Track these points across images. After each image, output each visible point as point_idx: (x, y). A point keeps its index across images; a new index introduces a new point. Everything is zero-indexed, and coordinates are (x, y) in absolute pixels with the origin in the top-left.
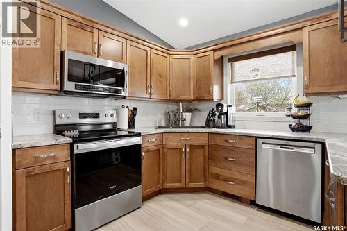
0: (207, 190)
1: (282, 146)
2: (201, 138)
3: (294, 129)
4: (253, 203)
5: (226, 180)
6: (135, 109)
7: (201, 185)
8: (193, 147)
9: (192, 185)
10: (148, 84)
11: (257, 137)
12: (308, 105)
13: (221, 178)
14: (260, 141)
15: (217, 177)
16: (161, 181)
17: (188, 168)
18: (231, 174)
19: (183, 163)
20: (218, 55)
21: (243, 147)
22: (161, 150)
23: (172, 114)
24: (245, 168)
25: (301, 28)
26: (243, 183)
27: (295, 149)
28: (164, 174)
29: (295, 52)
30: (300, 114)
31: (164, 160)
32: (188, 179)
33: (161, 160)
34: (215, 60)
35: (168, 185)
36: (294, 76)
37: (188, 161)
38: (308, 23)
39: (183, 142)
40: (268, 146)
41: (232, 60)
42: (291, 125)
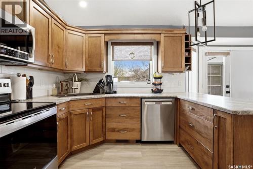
0: (105, 142)
1: (156, 102)
2: (100, 102)
3: (154, 92)
4: (139, 142)
5: (119, 131)
6: (32, 78)
7: (101, 139)
8: (94, 110)
9: (95, 142)
10: (50, 53)
11: (141, 98)
12: (161, 78)
13: (116, 130)
14: (143, 100)
15: (113, 130)
16: (69, 146)
17: (91, 128)
18: (124, 126)
19: (87, 125)
20: (108, 38)
21: (132, 105)
22: (69, 117)
23: (64, 84)
24: (134, 119)
25: (160, 34)
26: (133, 130)
27: (163, 103)
28: (72, 138)
29: (153, 46)
30: (156, 83)
31: (71, 125)
32: (91, 138)
33: (69, 126)
34: (104, 41)
35: (75, 147)
36: (151, 60)
37: (91, 123)
38: (164, 32)
39: (87, 107)
40: (148, 103)
41: (114, 44)
42: (152, 90)
